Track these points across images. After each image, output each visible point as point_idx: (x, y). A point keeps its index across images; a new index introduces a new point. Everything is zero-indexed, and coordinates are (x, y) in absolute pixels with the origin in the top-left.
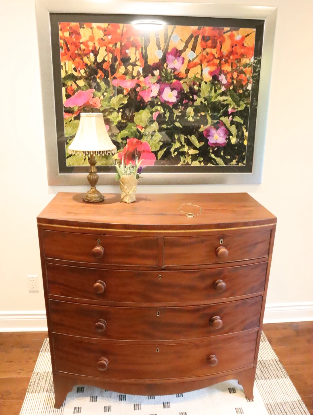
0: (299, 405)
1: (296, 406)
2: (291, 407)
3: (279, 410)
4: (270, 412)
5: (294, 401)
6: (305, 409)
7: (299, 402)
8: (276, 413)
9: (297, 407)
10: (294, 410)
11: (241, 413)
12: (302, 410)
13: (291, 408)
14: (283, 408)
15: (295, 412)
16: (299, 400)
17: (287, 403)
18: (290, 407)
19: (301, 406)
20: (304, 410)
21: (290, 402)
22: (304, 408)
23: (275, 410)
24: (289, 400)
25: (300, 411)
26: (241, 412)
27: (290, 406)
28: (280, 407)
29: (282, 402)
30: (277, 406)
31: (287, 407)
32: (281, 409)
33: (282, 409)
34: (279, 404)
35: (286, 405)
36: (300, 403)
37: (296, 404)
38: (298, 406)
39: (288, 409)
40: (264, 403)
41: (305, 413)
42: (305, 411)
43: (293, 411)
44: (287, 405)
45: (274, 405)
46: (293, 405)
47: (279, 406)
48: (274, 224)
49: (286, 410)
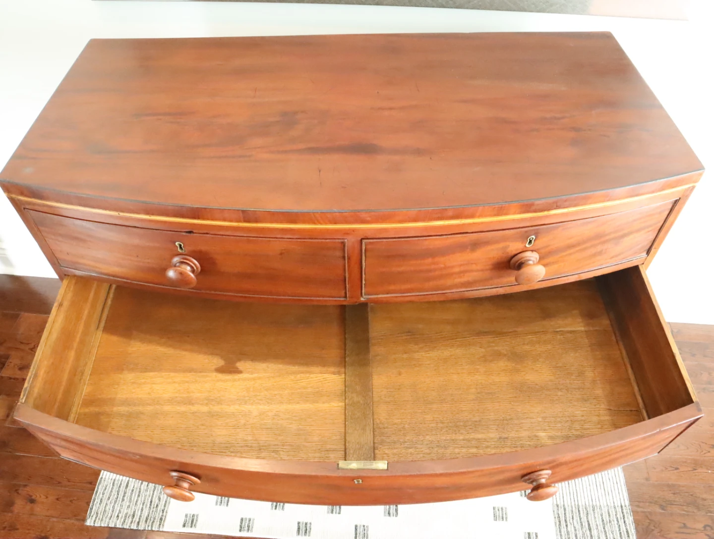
0: (620, 516)
1: (613, 517)
2: (604, 519)
3: (578, 523)
4: (560, 524)
5: (612, 505)
6: (630, 527)
7: (622, 509)
8: (571, 528)
9: (615, 520)
10: (607, 528)
11: (503, 520)
12: (623, 528)
13: (603, 521)
14: (587, 518)
15: (609, 531)
16: (623, 505)
17: (597, 508)
18: (602, 518)
19: (624, 518)
20: (628, 528)
21: (604, 507)
22: (629, 524)
23: (569, 520)
24: (603, 503)
25: (620, 530)
26: (503, 518)
27: (602, 515)
28: (582, 516)
29: (589, 505)
30: (576, 513)
31: (595, 518)
32: (582, 520)
33: (584, 519)
34: (581, 509)
35: (594, 513)
36: (623, 513)
37: (616, 512)
38: (617, 518)
39: (596, 522)
40: (553, 503)
41: (626, 536)
42: (629, 530)
43: (604, 528)
44: (596, 514)
45: (570, 508)
46: (609, 515)
47: (579, 514)
48: (691, 185)
49: (591, 525)
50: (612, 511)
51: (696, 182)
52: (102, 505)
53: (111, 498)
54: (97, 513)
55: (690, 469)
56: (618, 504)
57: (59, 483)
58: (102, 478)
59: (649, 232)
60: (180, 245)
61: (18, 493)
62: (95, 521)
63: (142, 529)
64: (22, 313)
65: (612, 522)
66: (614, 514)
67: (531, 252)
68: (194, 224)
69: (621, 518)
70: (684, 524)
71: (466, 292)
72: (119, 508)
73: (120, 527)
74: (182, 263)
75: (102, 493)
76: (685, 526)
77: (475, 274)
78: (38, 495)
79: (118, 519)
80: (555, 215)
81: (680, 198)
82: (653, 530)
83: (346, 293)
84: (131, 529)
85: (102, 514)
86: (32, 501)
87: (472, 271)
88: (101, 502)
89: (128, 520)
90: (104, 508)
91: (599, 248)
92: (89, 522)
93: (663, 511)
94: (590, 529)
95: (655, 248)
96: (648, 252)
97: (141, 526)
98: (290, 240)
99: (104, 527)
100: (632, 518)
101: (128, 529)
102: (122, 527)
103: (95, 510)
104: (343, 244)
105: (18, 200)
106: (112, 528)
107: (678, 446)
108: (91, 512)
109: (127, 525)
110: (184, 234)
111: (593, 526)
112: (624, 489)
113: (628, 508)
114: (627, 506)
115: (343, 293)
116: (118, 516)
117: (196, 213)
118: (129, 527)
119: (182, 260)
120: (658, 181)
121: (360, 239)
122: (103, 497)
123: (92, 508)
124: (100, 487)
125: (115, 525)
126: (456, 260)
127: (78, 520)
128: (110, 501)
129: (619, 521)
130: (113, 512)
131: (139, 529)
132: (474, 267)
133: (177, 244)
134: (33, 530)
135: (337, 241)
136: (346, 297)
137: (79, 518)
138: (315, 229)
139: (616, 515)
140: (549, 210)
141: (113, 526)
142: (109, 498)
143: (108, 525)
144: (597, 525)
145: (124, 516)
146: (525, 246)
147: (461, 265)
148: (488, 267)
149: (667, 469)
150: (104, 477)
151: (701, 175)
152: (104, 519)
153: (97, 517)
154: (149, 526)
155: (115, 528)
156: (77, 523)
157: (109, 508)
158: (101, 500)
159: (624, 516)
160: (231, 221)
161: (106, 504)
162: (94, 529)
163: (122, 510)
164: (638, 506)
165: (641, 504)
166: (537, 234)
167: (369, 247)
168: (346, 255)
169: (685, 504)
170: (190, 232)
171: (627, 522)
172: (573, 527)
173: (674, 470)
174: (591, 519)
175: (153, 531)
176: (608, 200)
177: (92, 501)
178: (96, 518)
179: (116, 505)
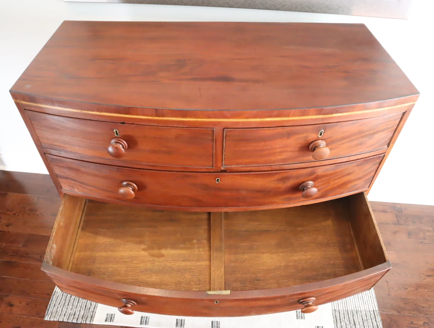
0: (373, 316)
1: (369, 317)
2: (363, 318)
3: (347, 321)
4: (337, 321)
5: (368, 310)
6: (379, 323)
7: (374, 313)
8: (343, 324)
9: (370, 319)
10: (365, 323)
11: (302, 319)
12: (375, 324)
13: (363, 319)
14: (353, 318)
15: (366, 325)
16: (375, 310)
17: (359, 312)
18: (362, 318)
19: (375, 318)
20: (378, 324)
21: (363, 311)
22: (379, 322)
23: (342, 319)
24: (362, 309)
25: (373, 325)
26: (302, 317)
27: (362, 316)
28: (350, 317)
29: (354, 310)
30: (346, 315)
31: (358, 318)
32: (350, 319)
33: (351, 318)
34: (349, 312)
35: (357, 315)
36: (374, 315)
37: (370, 314)
38: (371, 318)
39: (358, 320)
40: (332, 308)
43: (363, 324)
44: (358, 315)
45: (343, 312)
46: (366, 316)
47: (348, 315)
48: (412, 103)
49: (355, 322)
50: (368, 314)
51: (415, 101)
52: (55, 308)
53: (61, 303)
54: (52, 313)
55: (414, 289)
56: (371, 309)
57: (29, 294)
58: (55, 291)
59: (388, 132)
60: (116, 132)
61: (2, 300)
62: (50, 317)
63: (80, 323)
64: (9, 193)
65: (368, 320)
66: (369, 315)
67: (321, 140)
68: (126, 118)
69: (373, 318)
70: (412, 322)
71: (283, 165)
72: (65, 310)
73: (66, 321)
74: (117, 142)
75: (55, 301)
76: (412, 323)
77: (289, 153)
78: (15, 302)
79: (65, 316)
80: (335, 117)
81: (406, 111)
82: (393, 325)
83: (213, 164)
84: (73, 323)
85: (55, 313)
86: (11, 305)
87: (287, 151)
88: (54, 306)
89: (71, 317)
90: (56, 310)
91: (360, 140)
92: (47, 318)
93: (399, 314)
94: (355, 325)
95: (392, 143)
96: (388, 145)
97: (79, 321)
98: (182, 128)
99: (56, 321)
100: (380, 318)
101: (71, 323)
102: (67, 321)
103: (51, 310)
104: (213, 131)
105: (22, 104)
106: (61, 322)
107: (407, 276)
108: (48, 312)
109: (70, 320)
110: (119, 124)
111: (357, 323)
112: (375, 300)
113: (377, 312)
114: (377, 311)
115: (211, 164)
116: (65, 315)
117: (127, 111)
118: (72, 321)
119: (117, 141)
120: (394, 99)
121: (223, 128)
122: (56, 303)
123: (49, 310)
124: (54, 297)
125: (63, 320)
126: (278, 144)
127: (40, 317)
128: (60, 305)
129: (373, 319)
130: (62, 312)
131: (78, 322)
132: (288, 149)
133: (114, 130)
134: (11, 323)
135: (209, 129)
136: (213, 166)
137: (40, 315)
138: (197, 122)
139: (370, 316)
140: (332, 113)
141: (62, 321)
142: (60, 303)
143: (59, 320)
144: (359, 322)
145: (68, 315)
146: (318, 136)
147: (281, 147)
148: (297, 149)
149: (400, 289)
150: (57, 291)
151: (418, 97)
152: (56, 316)
153: (52, 314)
154: (84, 321)
155: (63, 322)
156: (39, 319)
157: (60, 309)
158: (55, 304)
159: (375, 317)
160: (148, 116)
161: (58, 307)
162: (50, 322)
163: (67, 311)
164: (383, 311)
165: (385, 310)
166: (325, 129)
167: (228, 133)
168: (214, 139)
169: (412, 310)
170: (123, 123)
171: (377, 320)
172: (344, 324)
173: (404, 290)
174: (356, 319)
175: (87, 324)
176: (366, 110)
177: (49, 305)
178: (51, 316)
179: (64, 308)
